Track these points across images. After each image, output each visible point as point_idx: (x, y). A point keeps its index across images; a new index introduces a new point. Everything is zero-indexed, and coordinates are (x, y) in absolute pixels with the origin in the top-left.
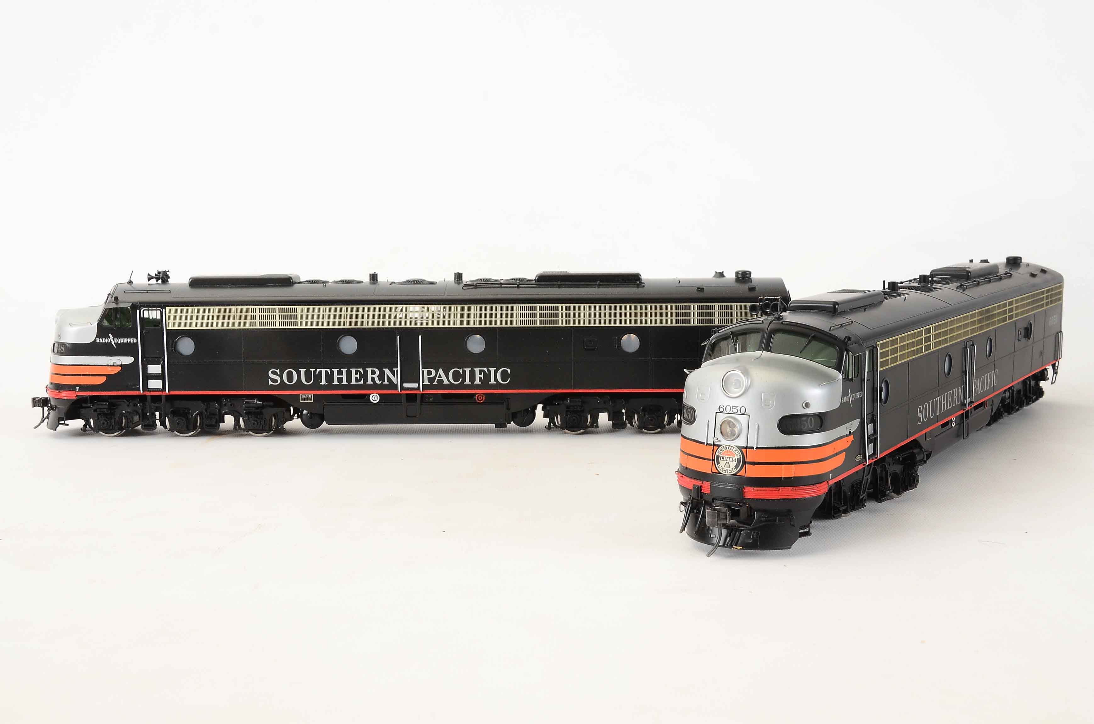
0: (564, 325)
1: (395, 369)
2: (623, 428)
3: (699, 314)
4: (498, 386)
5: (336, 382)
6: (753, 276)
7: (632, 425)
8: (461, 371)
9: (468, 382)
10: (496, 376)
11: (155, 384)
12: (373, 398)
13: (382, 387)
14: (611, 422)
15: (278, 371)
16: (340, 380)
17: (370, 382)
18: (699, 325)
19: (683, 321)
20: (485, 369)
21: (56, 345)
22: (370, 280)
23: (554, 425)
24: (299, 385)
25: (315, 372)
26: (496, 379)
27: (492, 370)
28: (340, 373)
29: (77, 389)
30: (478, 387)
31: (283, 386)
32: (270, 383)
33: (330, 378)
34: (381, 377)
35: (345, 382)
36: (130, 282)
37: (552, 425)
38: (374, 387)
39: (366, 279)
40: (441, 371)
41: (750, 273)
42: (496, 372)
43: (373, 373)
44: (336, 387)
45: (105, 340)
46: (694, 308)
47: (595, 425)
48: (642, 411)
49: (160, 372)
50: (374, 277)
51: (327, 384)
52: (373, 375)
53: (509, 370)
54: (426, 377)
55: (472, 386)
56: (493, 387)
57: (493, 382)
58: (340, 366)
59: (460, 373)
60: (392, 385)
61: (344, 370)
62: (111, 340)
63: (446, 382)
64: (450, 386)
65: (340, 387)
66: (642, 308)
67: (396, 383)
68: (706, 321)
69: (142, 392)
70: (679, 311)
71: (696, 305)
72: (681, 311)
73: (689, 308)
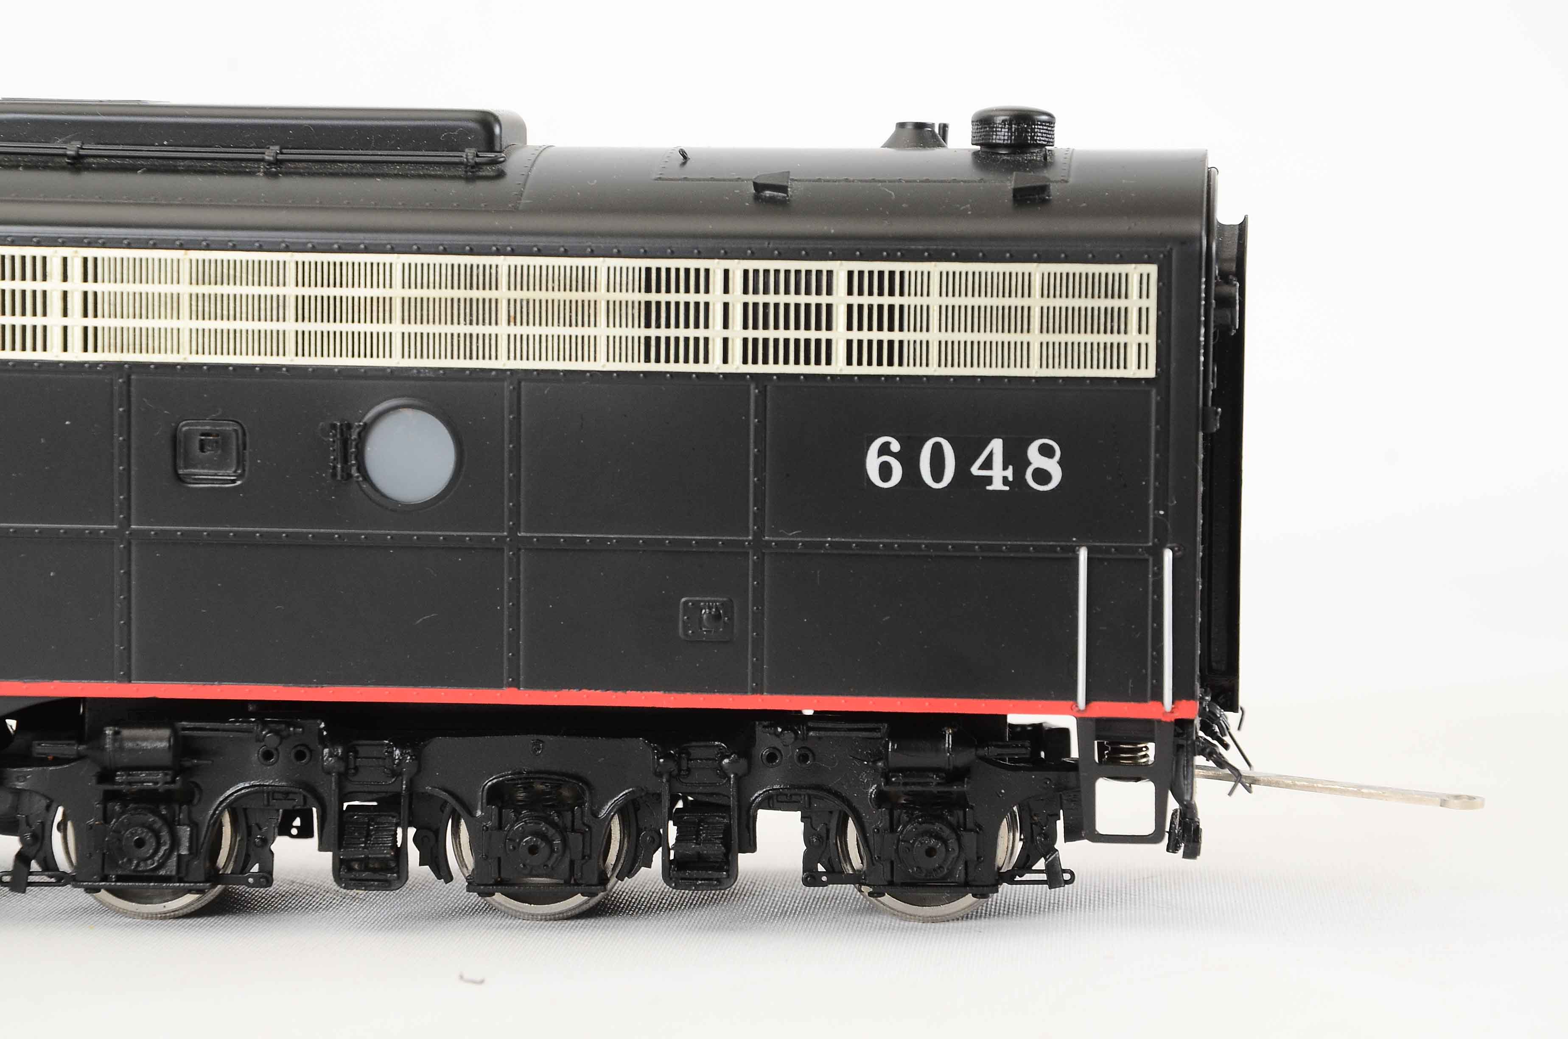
0: (76, 354)
2: (386, 885)
3: (751, 316)
7: (442, 871)
14: (329, 855)
18: (750, 368)
19: (673, 349)
23: (49, 865)
37: (35, 866)
46: (726, 281)
47: (256, 868)
48: (490, 801)
66: (471, 279)
68: (787, 350)
70: (653, 297)
71: (737, 267)
72: (663, 297)
73: (702, 282)
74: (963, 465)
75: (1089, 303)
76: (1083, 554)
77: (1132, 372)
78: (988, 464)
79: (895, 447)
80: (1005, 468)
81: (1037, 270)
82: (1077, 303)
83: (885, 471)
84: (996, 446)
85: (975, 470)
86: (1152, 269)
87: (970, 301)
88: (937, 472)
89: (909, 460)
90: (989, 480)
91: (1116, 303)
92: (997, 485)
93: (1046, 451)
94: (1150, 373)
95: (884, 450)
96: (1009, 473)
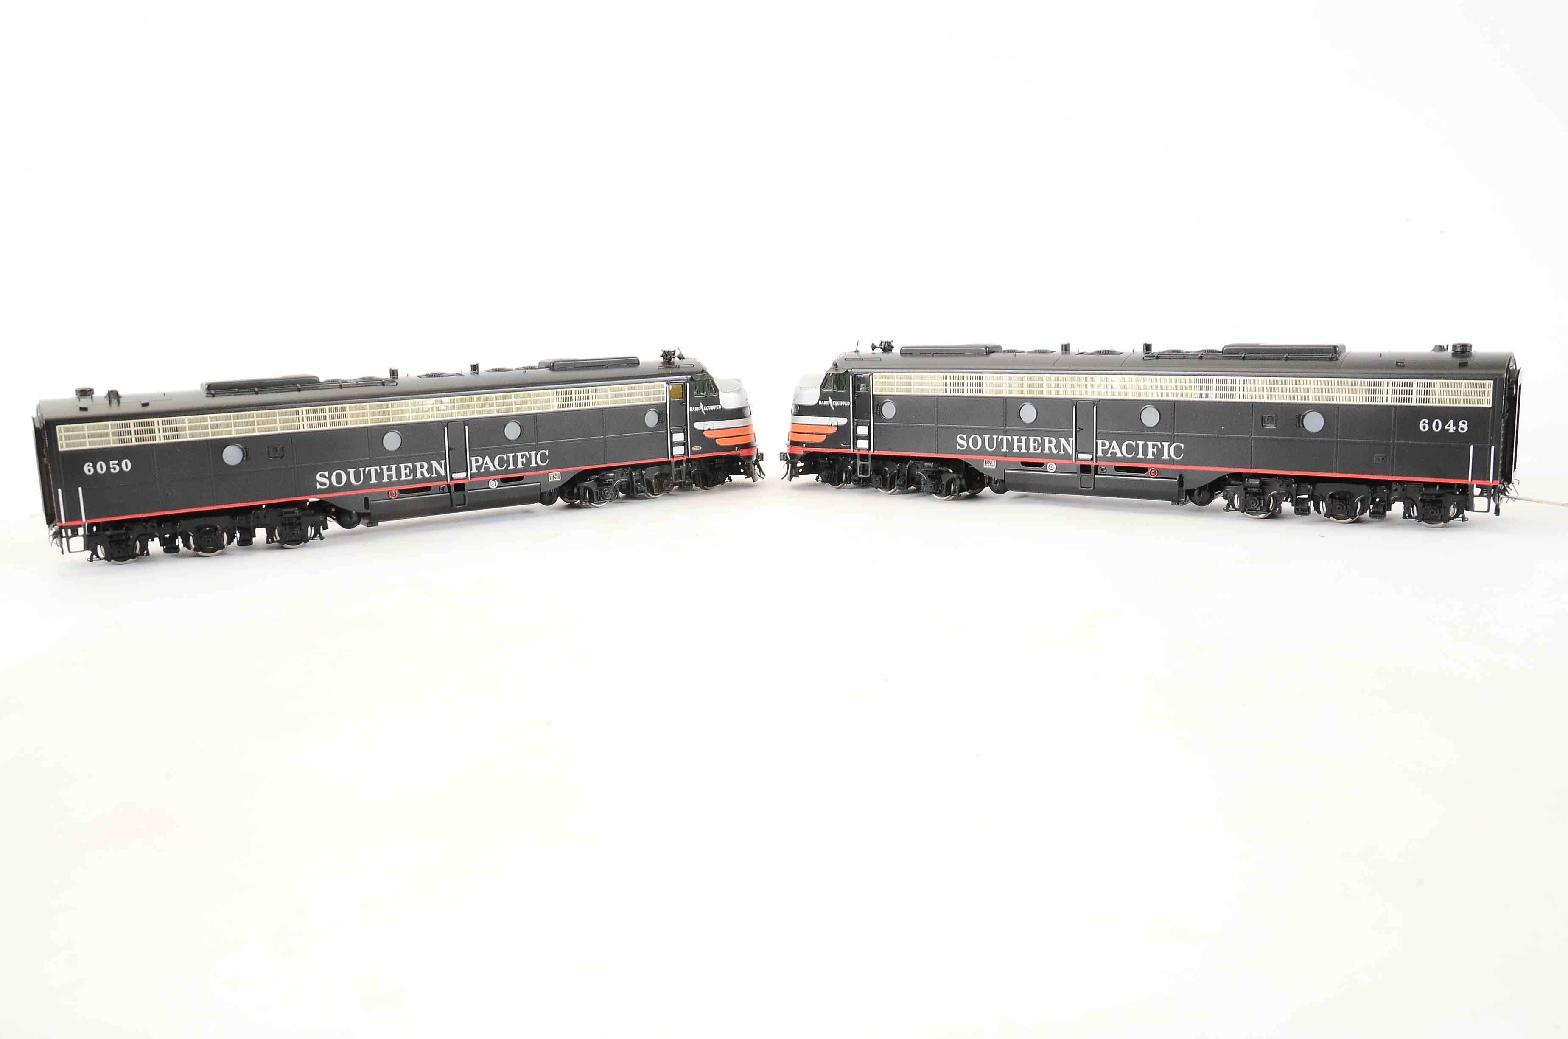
0: (1242, 400)
1: (1071, 439)
2: (1306, 514)
3: (1394, 392)
4: (1171, 461)
5: (1016, 450)
6: (1473, 350)
7: (1319, 512)
8: (1134, 444)
9: (1140, 456)
10: (1169, 450)
11: (863, 444)
12: (1050, 467)
13: (1057, 456)
14: (1294, 507)
15: (965, 436)
16: (1020, 448)
17: (1047, 451)
18: (1393, 404)
19: (1374, 399)
20: (1159, 444)
21: (793, 406)
22: (1062, 350)
23: (1234, 507)
24: (982, 451)
25: (997, 439)
26: (1169, 455)
27: (1166, 444)
28: (1020, 441)
29: (804, 445)
30: (1150, 461)
31: (968, 451)
32: (958, 447)
33: (1010, 445)
34: (1058, 446)
35: (1024, 450)
36: (857, 351)
37: (1231, 507)
38: (1051, 456)
39: (1058, 349)
40: (1114, 443)
41: (1471, 346)
42: (1169, 447)
43: (1050, 442)
44: (1016, 455)
45: (826, 403)
46: (1388, 384)
47: (1278, 509)
48: (1330, 497)
49: (867, 433)
50: (1066, 348)
51: (1008, 451)
52: (1050, 445)
53: (1182, 445)
54: (1100, 448)
55: (1145, 460)
56: (1165, 462)
57: (1166, 457)
58: (1020, 433)
59: (1133, 446)
60: (1067, 456)
61: (1024, 438)
62: (830, 402)
63: (1119, 455)
64: (1124, 459)
65: (1020, 455)
66: (1328, 383)
67: (1071, 453)
68: (1402, 400)
69: (852, 450)
70: (1370, 387)
71: (1390, 381)
72: (1373, 388)
73: (1382, 384)
74: (1443, 426)
75: (1476, 389)
76: (1472, 447)
77: (1486, 406)
78: (1449, 426)
79: (1427, 421)
80: (1454, 426)
81: (1463, 382)
82: (1473, 389)
83: (1424, 427)
84: (1452, 422)
85: (1446, 427)
86: (1492, 382)
87: (1446, 389)
88: (1437, 427)
89: (1430, 424)
90: (1449, 430)
91: (1483, 390)
92: (1451, 431)
93: (1464, 423)
94: (1490, 406)
95: (1424, 422)
96: (1455, 428)
